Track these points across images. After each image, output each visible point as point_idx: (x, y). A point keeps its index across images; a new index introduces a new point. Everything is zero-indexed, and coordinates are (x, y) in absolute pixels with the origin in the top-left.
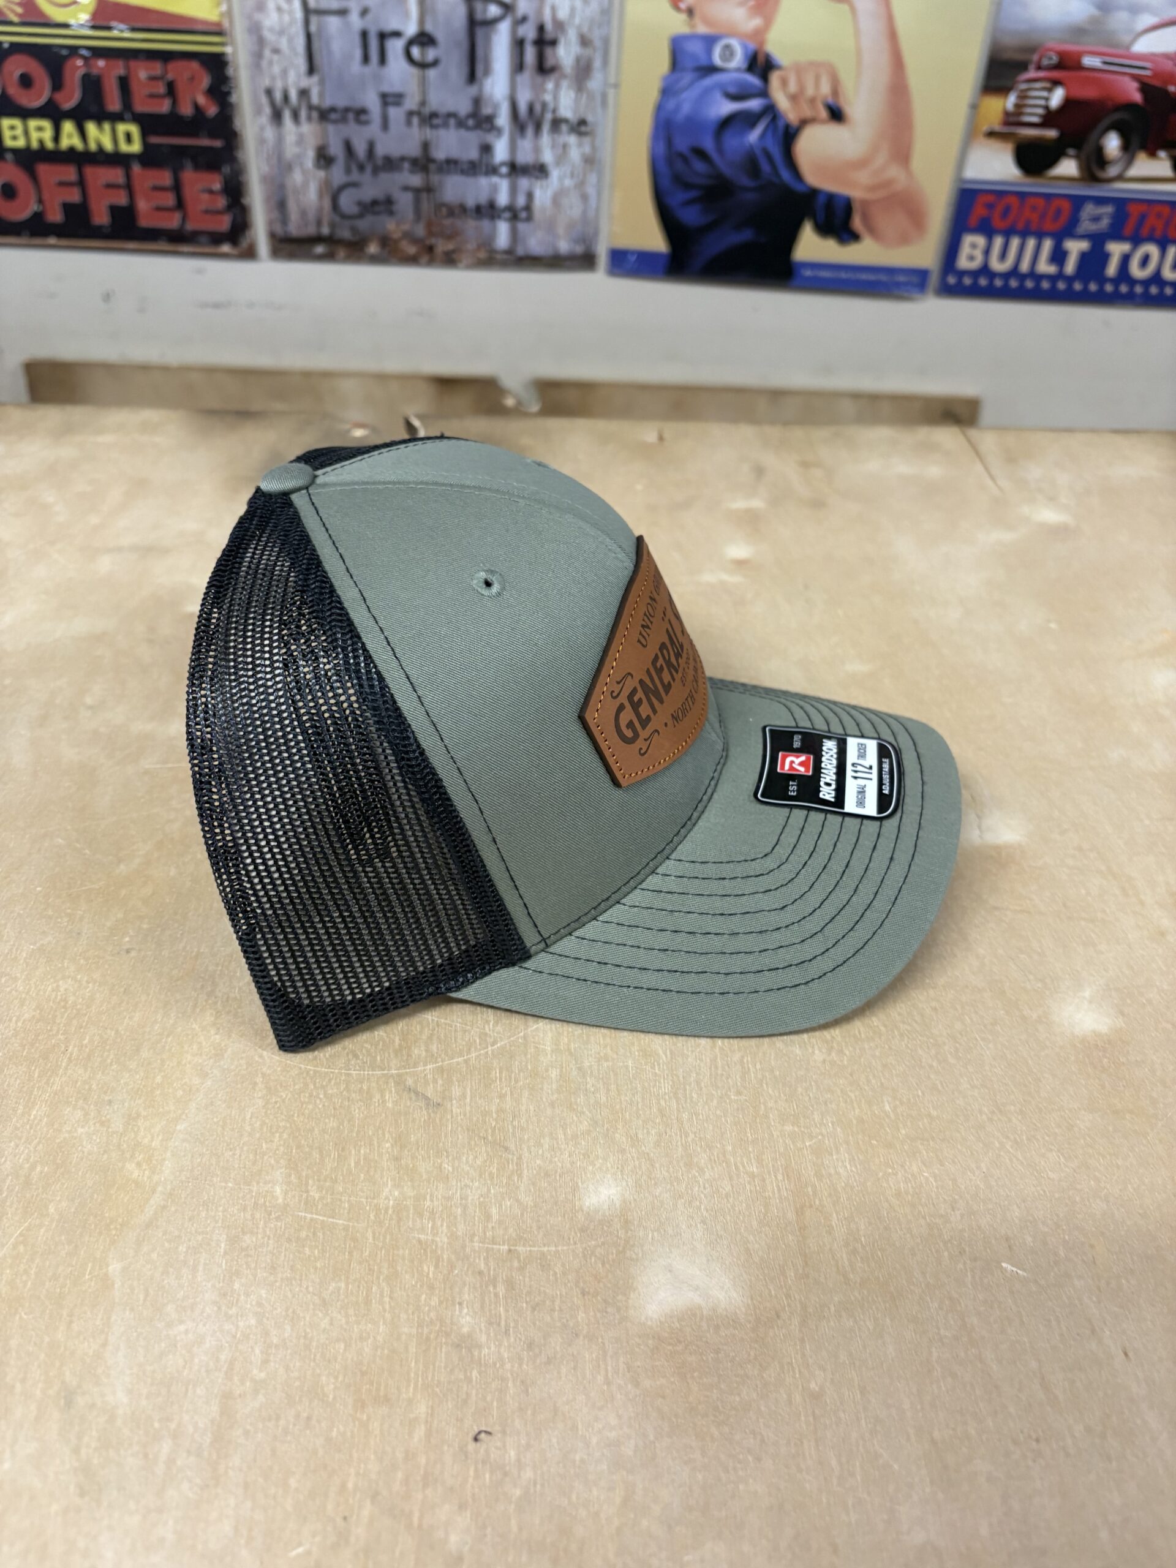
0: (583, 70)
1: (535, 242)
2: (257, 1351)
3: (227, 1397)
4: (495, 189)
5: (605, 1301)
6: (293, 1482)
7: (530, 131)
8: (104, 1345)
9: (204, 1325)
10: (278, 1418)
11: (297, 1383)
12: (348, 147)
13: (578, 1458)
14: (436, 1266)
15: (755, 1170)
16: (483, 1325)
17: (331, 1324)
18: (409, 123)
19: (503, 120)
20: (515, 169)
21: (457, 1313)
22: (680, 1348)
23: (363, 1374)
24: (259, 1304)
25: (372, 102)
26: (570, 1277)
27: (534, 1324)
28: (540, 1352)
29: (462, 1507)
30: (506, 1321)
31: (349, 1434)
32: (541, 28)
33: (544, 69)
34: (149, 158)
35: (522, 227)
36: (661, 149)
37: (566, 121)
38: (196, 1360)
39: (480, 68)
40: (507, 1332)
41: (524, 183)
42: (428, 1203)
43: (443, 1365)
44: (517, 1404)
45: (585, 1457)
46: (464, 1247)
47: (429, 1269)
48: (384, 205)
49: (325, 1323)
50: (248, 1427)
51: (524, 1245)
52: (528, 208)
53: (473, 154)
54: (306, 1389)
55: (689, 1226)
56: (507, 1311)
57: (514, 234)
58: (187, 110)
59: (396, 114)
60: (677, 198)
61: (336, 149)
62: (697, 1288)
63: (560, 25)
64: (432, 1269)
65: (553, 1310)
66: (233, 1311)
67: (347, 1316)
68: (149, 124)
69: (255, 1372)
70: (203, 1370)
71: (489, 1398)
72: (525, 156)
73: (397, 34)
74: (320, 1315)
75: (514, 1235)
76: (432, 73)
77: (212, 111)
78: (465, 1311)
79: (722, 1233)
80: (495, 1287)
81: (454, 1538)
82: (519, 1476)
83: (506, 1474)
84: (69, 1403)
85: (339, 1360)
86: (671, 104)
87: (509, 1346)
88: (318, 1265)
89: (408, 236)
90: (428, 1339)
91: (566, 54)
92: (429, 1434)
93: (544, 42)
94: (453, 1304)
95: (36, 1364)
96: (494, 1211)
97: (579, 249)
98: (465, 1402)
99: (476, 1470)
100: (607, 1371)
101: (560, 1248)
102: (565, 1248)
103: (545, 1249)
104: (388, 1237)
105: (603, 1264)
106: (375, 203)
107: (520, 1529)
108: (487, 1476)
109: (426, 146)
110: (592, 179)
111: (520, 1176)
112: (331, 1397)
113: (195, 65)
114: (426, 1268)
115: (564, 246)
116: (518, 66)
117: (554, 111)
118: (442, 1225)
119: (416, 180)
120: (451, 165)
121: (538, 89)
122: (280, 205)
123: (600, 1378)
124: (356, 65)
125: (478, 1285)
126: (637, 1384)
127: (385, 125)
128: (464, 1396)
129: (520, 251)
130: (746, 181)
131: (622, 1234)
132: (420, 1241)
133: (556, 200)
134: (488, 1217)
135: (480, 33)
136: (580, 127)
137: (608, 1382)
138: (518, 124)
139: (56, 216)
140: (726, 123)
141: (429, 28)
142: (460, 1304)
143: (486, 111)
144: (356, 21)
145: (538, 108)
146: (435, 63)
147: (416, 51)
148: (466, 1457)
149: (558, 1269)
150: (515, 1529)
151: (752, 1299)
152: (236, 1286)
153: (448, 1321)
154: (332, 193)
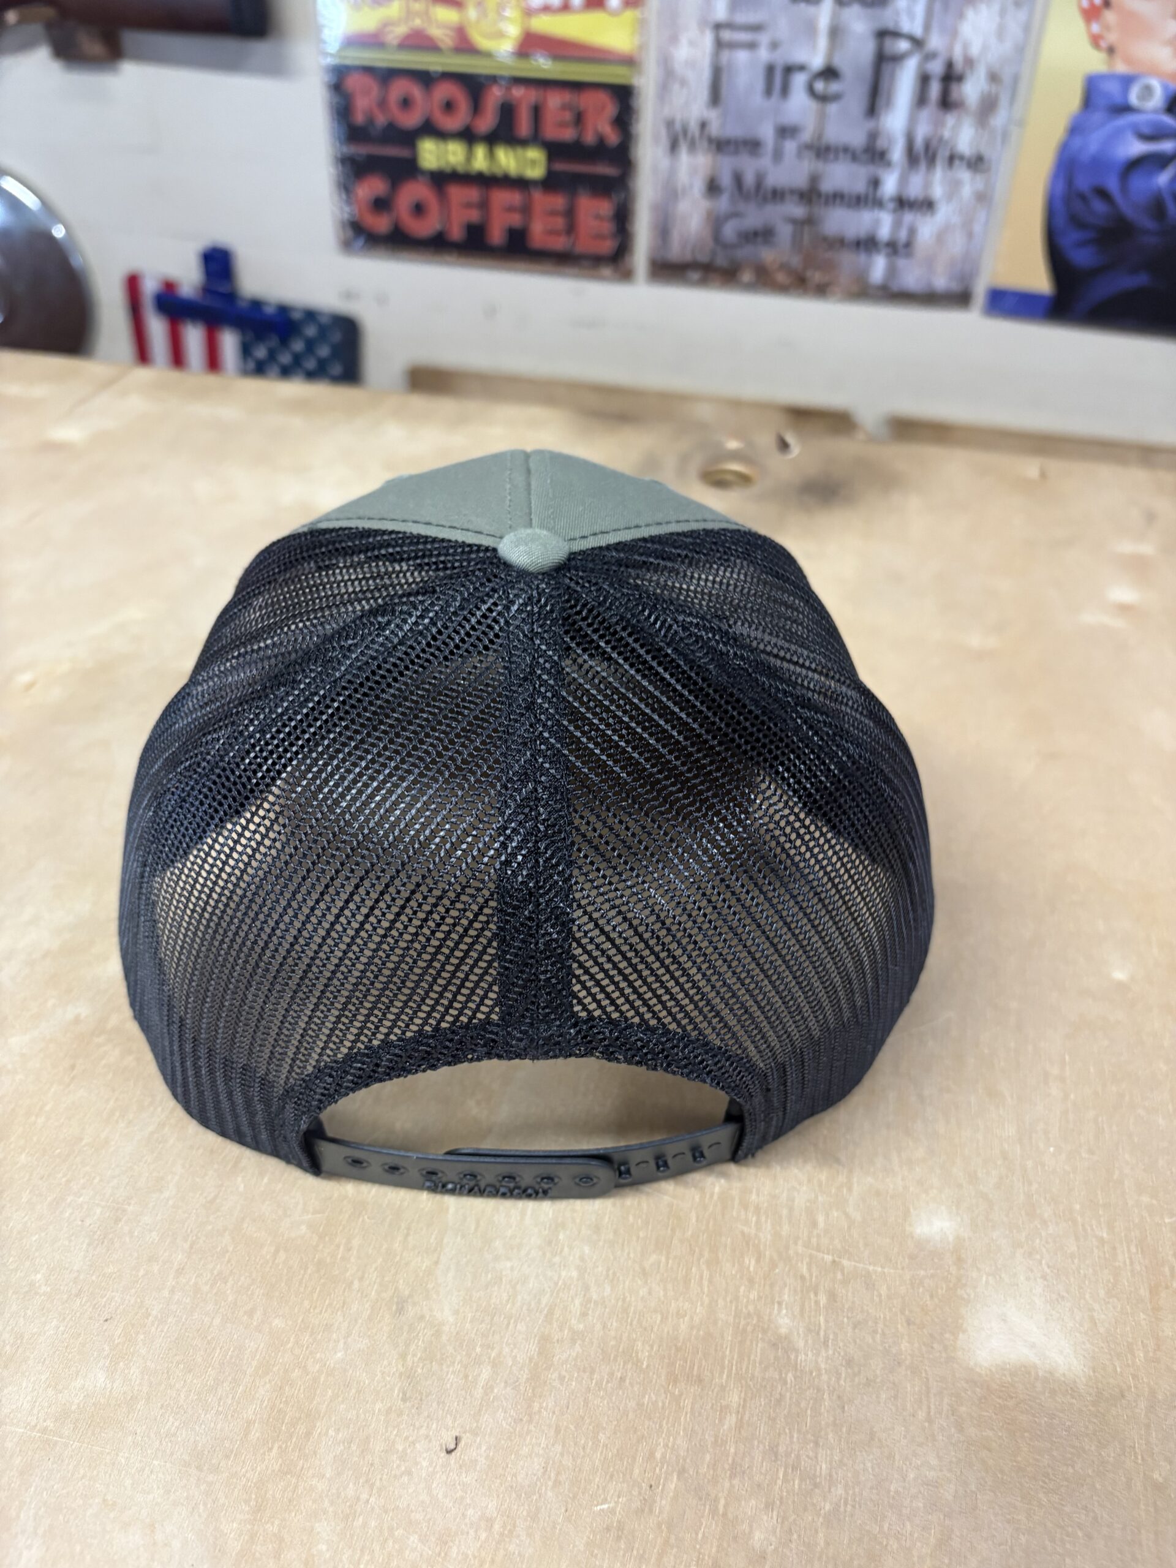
0: (988, 106)
1: (911, 277)
2: (577, 1302)
3: (545, 1340)
4: (877, 222)
5: (931, 1335)
6: (602, 1437)
7: (923, 166)
8: (437, 1263)
9: (529, 1266)
10: (593, 1372)
11: (613, 1343)
12: (738, 179)
13: (892, 1489)
14: (758, 1261)
15: (1105, 1235)
16: (801, 1330)
17: (650, 1293)
18: (799, 155)
19: (897, 154)
20: (902, 203)
21: (776, 1311)
22: (1011, 1403)
23: (678, 1350)
24: (582, 1259)
25: (767, 133)
26: (895, 1302)
27: (855, 1342)
28: (859, 1372)
29: (769, 1506)
30: (825, 1331)
31: (660, 1404)
32: (950, 65)
33: (946, 103)
34: (551, 182)
35: (901, 263)
36: (1060, 187)
37: (962, 158)
38: (519, 1297)
39: (881, 101)
40: (825, 1343)
41: (908, 217)
42: (754, 1197)
43: (758, 1359)
44: (832, 1419)
45: (900, 1489)
46: (787, 1248)
47: (750, 1262)
48: (764, 235)
49: (643, 1292)
50: (564, 1373)
51: (849, 1259)
52: (908, 245)
53: (860, 186)
54: (621, 1350)
55: (1028, 1279)
56: (827, 1321)
57: (892, 271)
58: (589, 138)
59: (790, 146)
60: (1070, 238)
61: (726, 180)
62: (1033, 1346)
63: (969, 62)
64: (753, 1262)
65: (875, 1332)
66: (557, 1259)
67: (665, 1290)
68: (555, 151)
69: (573, 1322)
70: (525, 1308)
71: (803, 1405)
72: (915, 189)
73: (802, 68)
74: (639, 1282)
75: (839, 1247)
76: (833, 108)
77: (613, 138)
78: (784, 1311)
79: (1065, 1294)
80: (816, 1294)
81: (758, 1535)
82: (830, 1491)
83: (816, 1485)
84: (400, 1310)
85: (655, 1329)
86: (1077, 142)
87: (827, 1358)
88: (641, 1234)
89: (784, 267)
90: (744, 1331)
91: (971, 90)
92: (739, 1426)
93: (951, 77)
94: (773, 1303)
95: (374, 1266)
96: (821, 1219)
97: (955, 287)
98: (779, 1402)
99: (785, 1474)
100: (929, 1408)
101: (886, 1270)
102: (892, 1271)
103: (871, 1268)
104: (711, 1223)
105: (932, 1297)
106: (756, 234)
107: (827, 1544)
108: (797, 1482)
109: (814, 179)
110: (981, 216)
111: (850, 1189)
112: (645, 1364)
113: (603, 97)
114: (747, 1261)
115: (941, 282)
116: (921, 100)
117: (951, 149)
118: (766, 1221)
119: (798, 211)
120: (838, 198)
121: (938, 124)
122: (663, 230)
123: (921, 1415)
124: (757, 98)
125: (799, 1289)
126: (961, 1430)
127: (778, 155)
128: (778, 1396)
129: (895, 287)
130: (1148, 223)
131: (953, 1270)
132: (743, 1233)
133: (940, 237)
134: (814, 1224)
135: (887, 68)
136: (977, 163)
137: (929, 1420)
138: (912, 157)
139: (457, 233)
140: (1136, 164)
141: (838, 62)
142: (780, 1304)
143: (881, 143)
144: (764, 54)
145: (934, 143)
146: (836, 97)
147: (819, 86)
148: (776, 1457)
149: (884, 1291)
150: (822, 1543)
151: (1094, 1372)
152: (561, 1237)
153: (766, 1318)
154: (716, 223)
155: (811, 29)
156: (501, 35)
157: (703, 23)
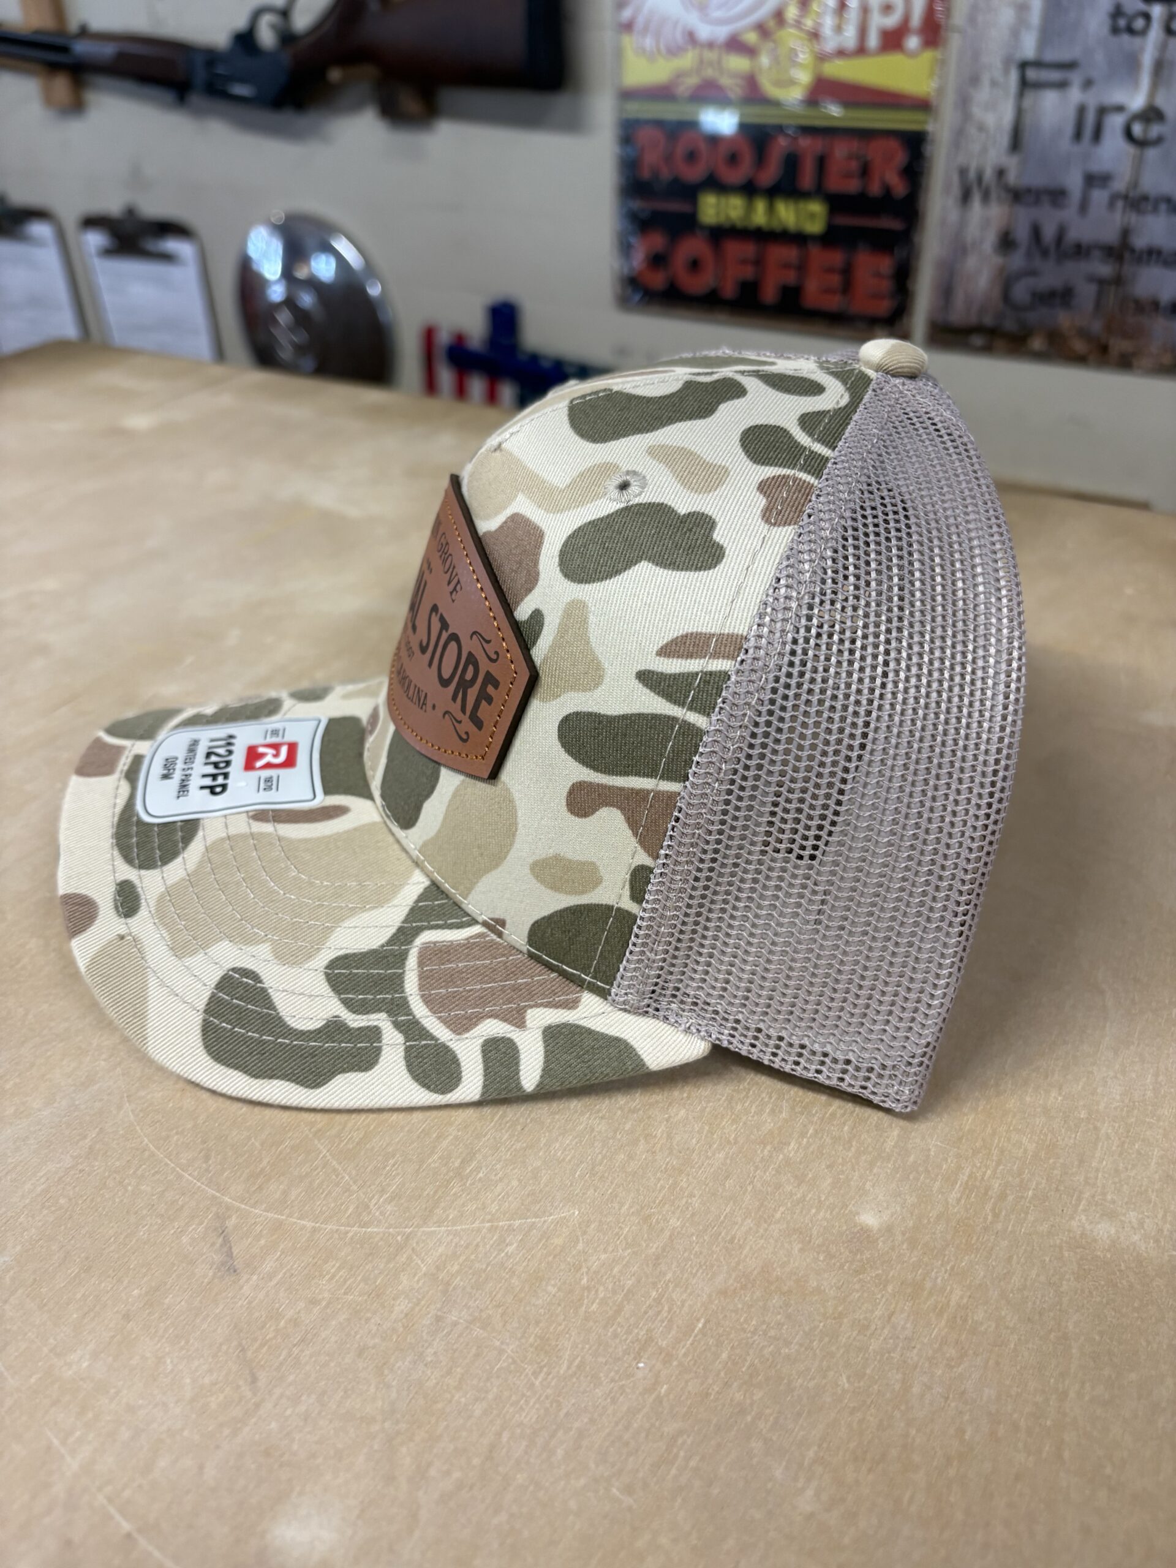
12: (1036, 232)
18: (1112, 207)
25: (1074, 182)
34: (831, 238)
42: (104, 1401)
46: (85, 1492)
48: (1064, 296)
58: (875, 189)
59: (1099, 196)
61: (1022, 234)
68: (836, 204)
73: (1120, 109)
75: (153, 1516)
76: (1152, 153)
77: (900, 188)
89: (1083, 333)
106: (1053, 295)
109: (1126, 233)
111: (235, 1432)
113: (894, 144)
118: (91, 1442)
119: (1105, 270)
120: (1153, 255)
122: (946, 291)
124: (1065, 143)
127: (1084, 207)
132: (48, 1449)
134: (148, 1468)
139: (729, 291)
141: (1160, 102)
144: (1075, 95)
146: (1159, 141)
147: (1138, 128)
154: (1006, 282)
155: (1132, 64)
156: (792, 82)
157: (1007, 62)
